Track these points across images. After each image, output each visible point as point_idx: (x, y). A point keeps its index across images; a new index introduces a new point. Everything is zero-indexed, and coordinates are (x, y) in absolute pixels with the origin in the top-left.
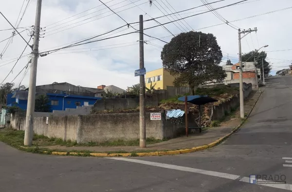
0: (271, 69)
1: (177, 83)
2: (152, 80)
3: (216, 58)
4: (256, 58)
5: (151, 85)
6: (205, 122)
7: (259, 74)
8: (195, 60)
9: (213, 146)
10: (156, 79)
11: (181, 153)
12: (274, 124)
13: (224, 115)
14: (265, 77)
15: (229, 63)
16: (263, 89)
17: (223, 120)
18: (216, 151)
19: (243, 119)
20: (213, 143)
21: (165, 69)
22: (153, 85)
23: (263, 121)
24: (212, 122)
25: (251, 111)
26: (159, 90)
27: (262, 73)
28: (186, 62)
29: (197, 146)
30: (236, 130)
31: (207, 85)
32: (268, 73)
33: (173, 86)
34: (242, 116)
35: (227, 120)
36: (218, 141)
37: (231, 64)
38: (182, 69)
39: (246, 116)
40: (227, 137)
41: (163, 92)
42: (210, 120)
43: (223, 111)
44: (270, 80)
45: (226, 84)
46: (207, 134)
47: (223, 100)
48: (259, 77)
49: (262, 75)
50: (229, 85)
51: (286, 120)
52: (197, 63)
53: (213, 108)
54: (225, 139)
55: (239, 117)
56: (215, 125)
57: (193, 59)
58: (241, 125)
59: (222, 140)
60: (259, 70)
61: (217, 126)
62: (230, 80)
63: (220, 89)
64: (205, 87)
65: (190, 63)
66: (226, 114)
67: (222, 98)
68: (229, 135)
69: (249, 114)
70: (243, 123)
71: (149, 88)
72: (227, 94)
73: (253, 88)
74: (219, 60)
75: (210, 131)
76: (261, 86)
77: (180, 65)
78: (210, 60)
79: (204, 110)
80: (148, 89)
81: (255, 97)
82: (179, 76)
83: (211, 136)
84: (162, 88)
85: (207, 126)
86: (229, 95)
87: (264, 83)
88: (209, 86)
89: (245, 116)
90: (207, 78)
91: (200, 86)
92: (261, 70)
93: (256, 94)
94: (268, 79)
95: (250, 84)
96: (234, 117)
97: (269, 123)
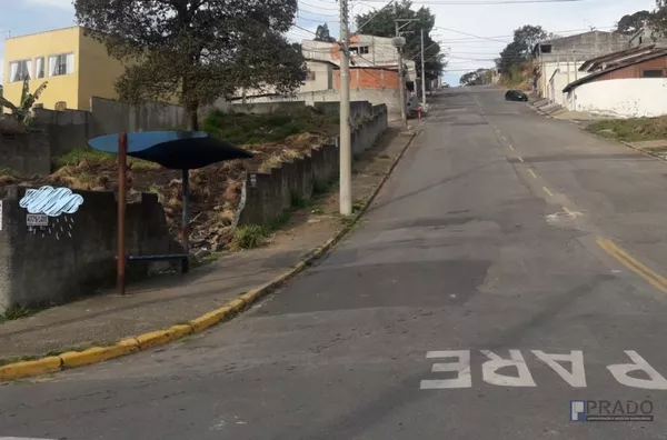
0: (444, 65)
1: (132, 88)
2: (33, 69)
3: (276, 12)
4: (400, 24)
5: (25, 90)
6: (213, 234)
7: (412, 77)
8: (202, 8)
9: (212, 325)
10: (51, 65)
11: (63, 366)
12: (432, 234)
13: (286, 205)
14: (427, 89)
15: (323, 34)
16: (419, 123)
17: (281, 223)
18: (213, 347)
19: (344, 220)
20: (213, 313)
21: (86, 31)
22: (32, 91)
23: (405, 225)
24: (240, 233)
25: (376, 193)
26: (61, 113)
27: (419, 75)
28: (171, 14)
29: (147, 330)
30: (315, 258)
31: (248, 101)
32: (435, 77)
33: (117, 96)
34: (345, 208)
35: (294, 225)
36: (236, 303)
37: (331, 40)
38: (156, 38)
39: (358, 208)
40: (277, 285)
41: (78, 121)
42: (234, 224)
43: (285, 191)
44: (441, 97)
45: (310, 102)
46: (208, 277)
47: (293, 153)
48: (409, 86)
49: (419, 83)
50: (321, 108)
51: (469, 219)
52: (208, 20)
53: (249, 183)
54: (266, 292)
55: (337, 212)
56: (247, 243)
57: (195, 6)
58: (338, 238)
59: (256, 299)
60: (411, 64)
61: (255, 246)
62: (324, 92)
63: (288, 120)
64: (238, 110)
65: (184, 17)
66: (297, 203)
67: (291, 148)
68: (287, 278)
69: (369, 203)
70: (345, 231)
71: (17, 103)
72: (308, 135)
73: (389, 120)
74: (286, 21)
75: (224, 264)
76: (413, 114)
77: (148, 22)
78: (254, 15)
79: (224, 190)
80: (9, 105)
81: (392, 150)
82: (140, 60)
83: (222, 285)
84: (73, 104)
85: (220, 248)
86: (313, 140)
87: (424, 106)
88: (253, 105)
89: (354, 209)
90: (243, 77)
91: (221, 104)
92: (418, 67)
93: (396, 140)
94: (436, 96)
95: (383, 106)
96: (320, 213)
97: (419, 232)
